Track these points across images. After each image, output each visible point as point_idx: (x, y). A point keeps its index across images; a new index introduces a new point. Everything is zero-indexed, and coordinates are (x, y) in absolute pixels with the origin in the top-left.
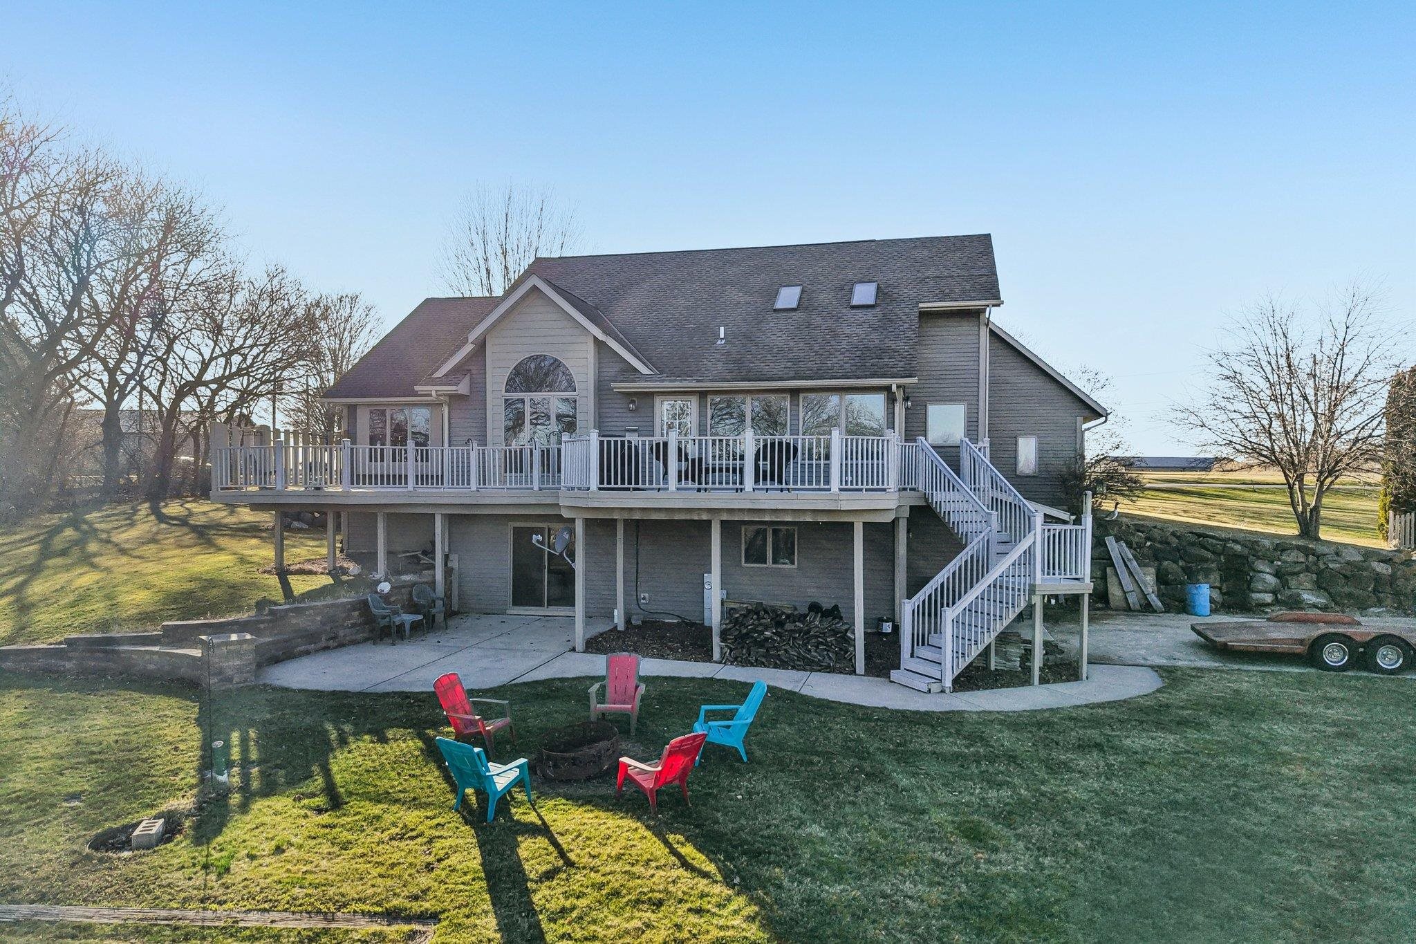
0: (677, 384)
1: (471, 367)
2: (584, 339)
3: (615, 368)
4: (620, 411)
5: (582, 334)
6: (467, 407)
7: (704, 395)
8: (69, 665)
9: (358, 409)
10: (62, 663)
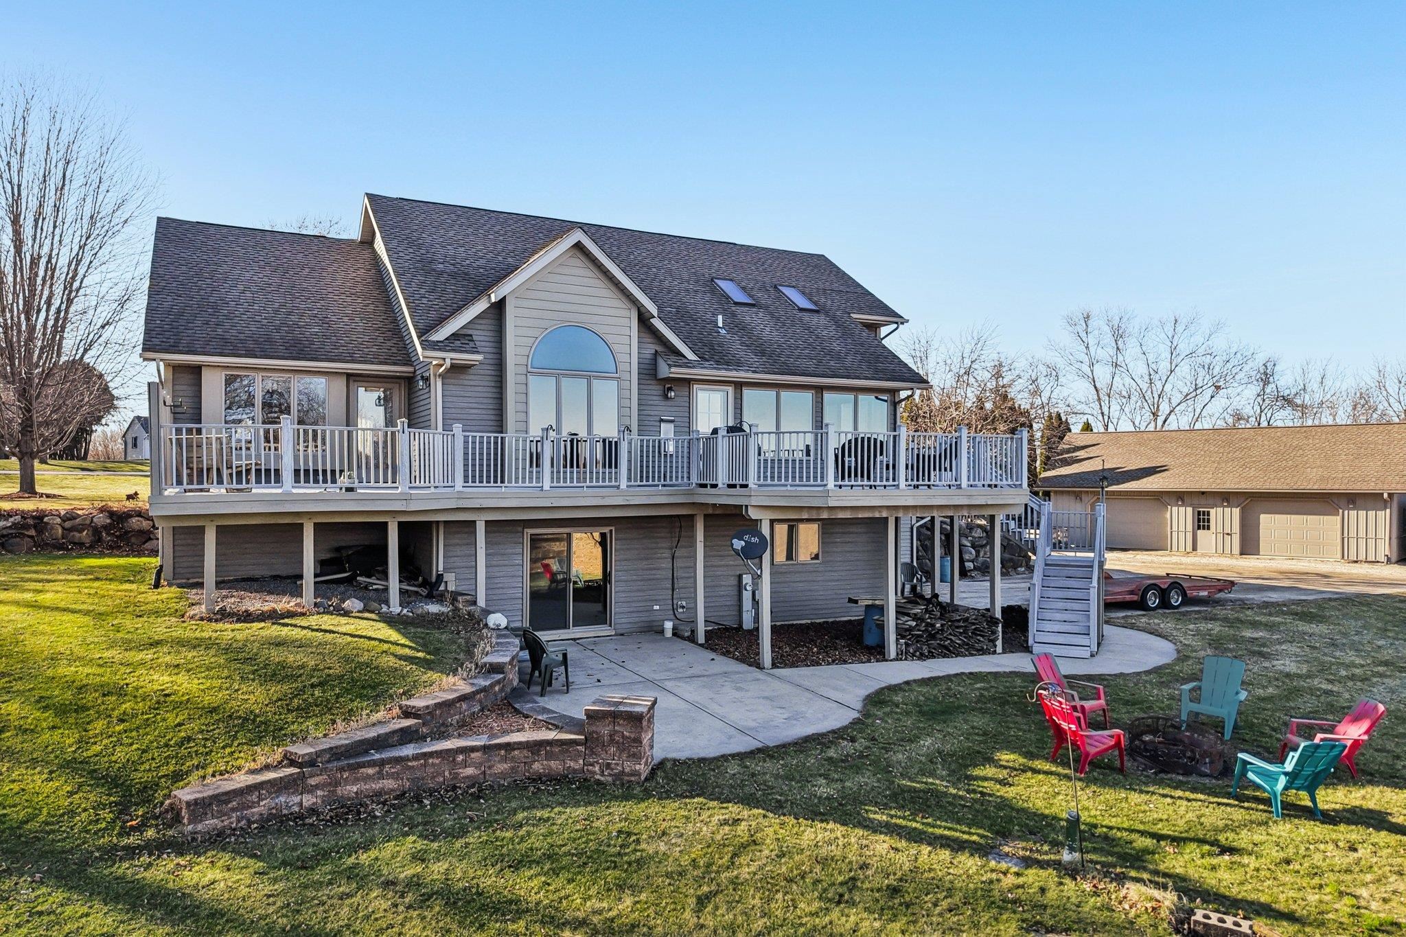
2: (626, 313)
3: (651, 348)
4: (655, 398)
5: (624, 306)
6: (466, 382)
7: (739, 386)
8: (308, 800)
9: (205, 372)
10: (297, 799)
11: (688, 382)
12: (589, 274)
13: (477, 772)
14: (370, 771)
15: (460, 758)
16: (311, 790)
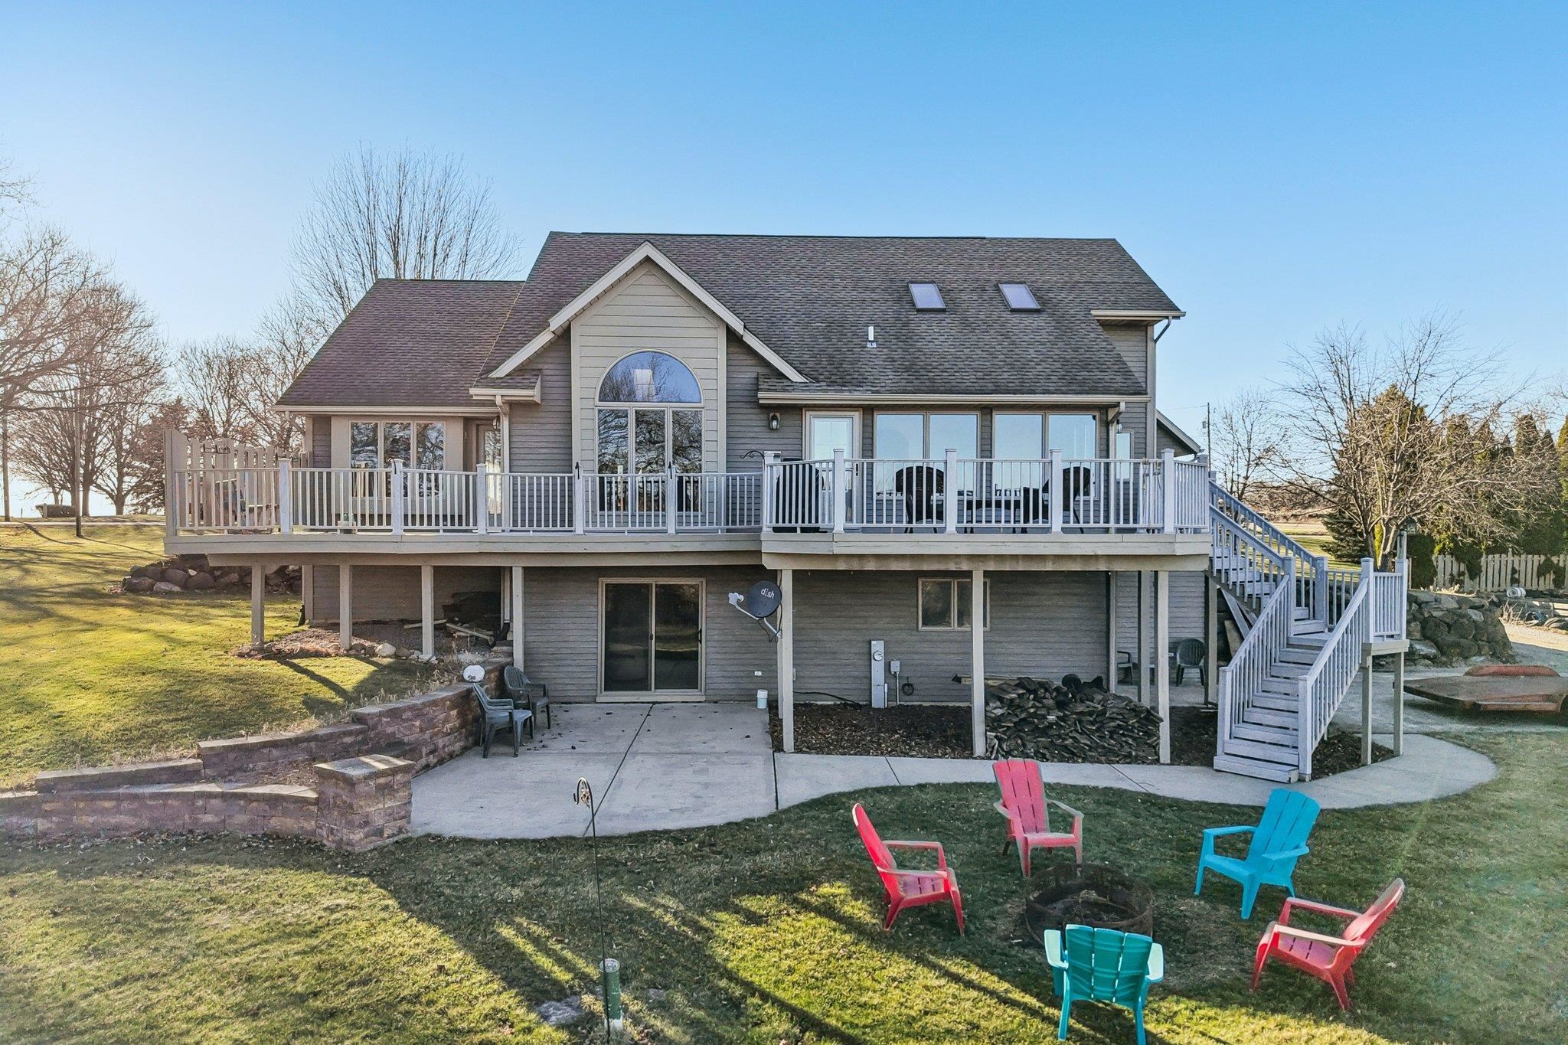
0: (846, 395)
1: (540, 366)
2: (712, 333)
3: (748, 373)
4: (756, 429)
5: (709, 325)
6: (535, 420)
7: (869, 411)
8: (42, 825)
9: (333, 421)
10: (32, 822)
11: (797, 410)
12: (669, 291)
13: (216, 820)
14: (107, 804)
15: (200, 803)
16: (46, 815)
